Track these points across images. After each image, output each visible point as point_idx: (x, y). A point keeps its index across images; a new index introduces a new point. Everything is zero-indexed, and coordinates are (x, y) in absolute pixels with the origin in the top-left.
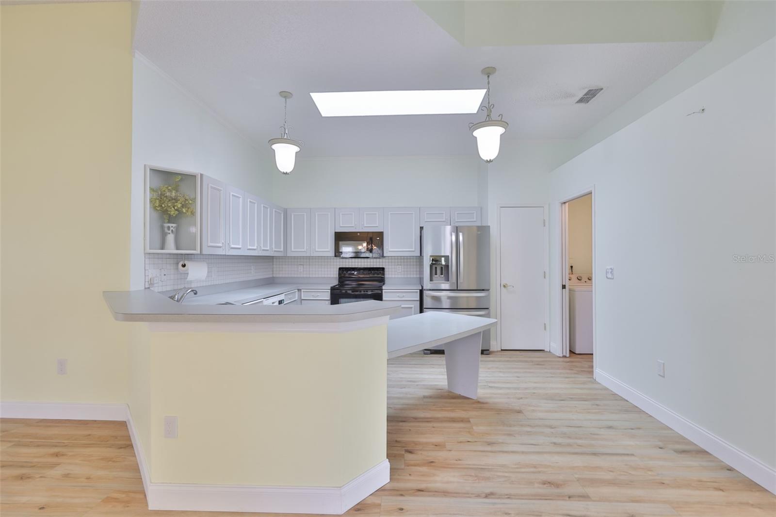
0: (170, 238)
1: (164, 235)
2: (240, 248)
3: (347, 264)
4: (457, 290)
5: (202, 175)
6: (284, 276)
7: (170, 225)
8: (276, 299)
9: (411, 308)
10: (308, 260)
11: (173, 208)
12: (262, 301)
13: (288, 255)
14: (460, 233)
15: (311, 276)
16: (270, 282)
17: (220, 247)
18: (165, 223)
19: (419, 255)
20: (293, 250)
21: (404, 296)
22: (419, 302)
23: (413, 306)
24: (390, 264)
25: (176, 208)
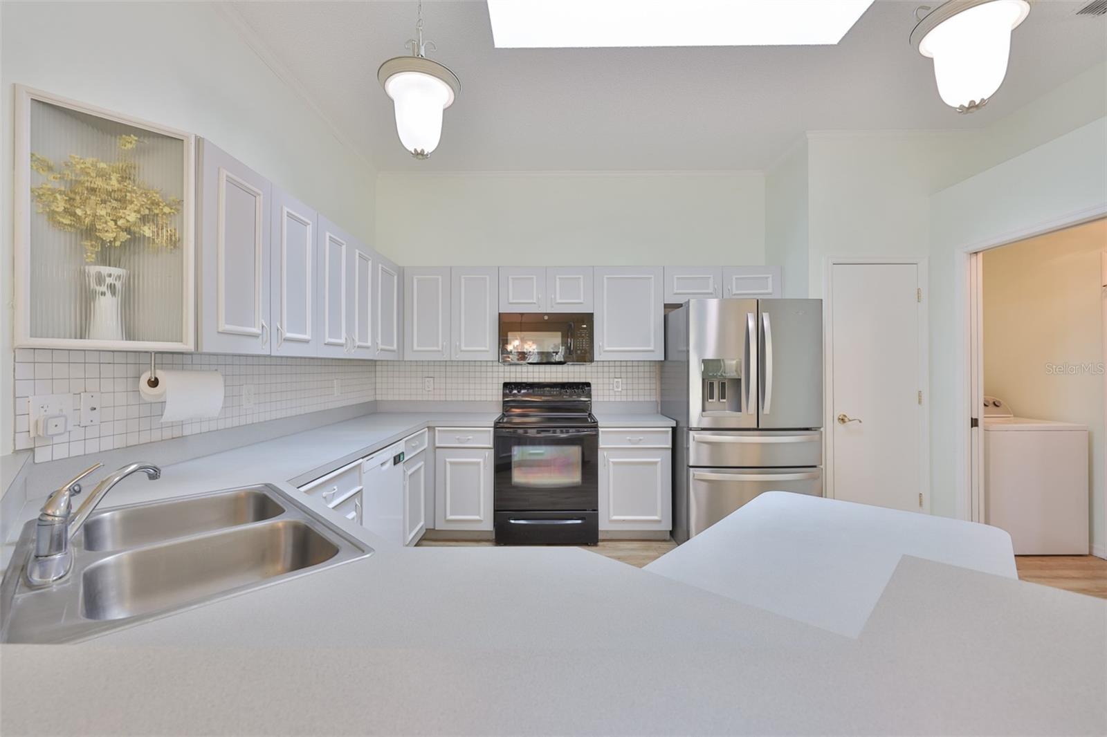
0: (107, 308)
1: (86, 299)
2: (307, 342)
3: (519, 375)
4: (757, 429)
5: (199, 141)
6: (397, 398)
7: (105, 270)
8: (389, 454)
9: (655, 463)
10: (443, 369)
11: (112, 224)
12: (360, 464)
13: (406, 359)
14: (764, 314)
15: (449, 398)
16: (370, 412)
17: (255, 336)
18: (87, 264)
19: (663, 359)
20: (416, 348)
21: (640, 440)
22: (670, 452)
23: (659, 460)
24: (600, 375)
25: (120, 222)
